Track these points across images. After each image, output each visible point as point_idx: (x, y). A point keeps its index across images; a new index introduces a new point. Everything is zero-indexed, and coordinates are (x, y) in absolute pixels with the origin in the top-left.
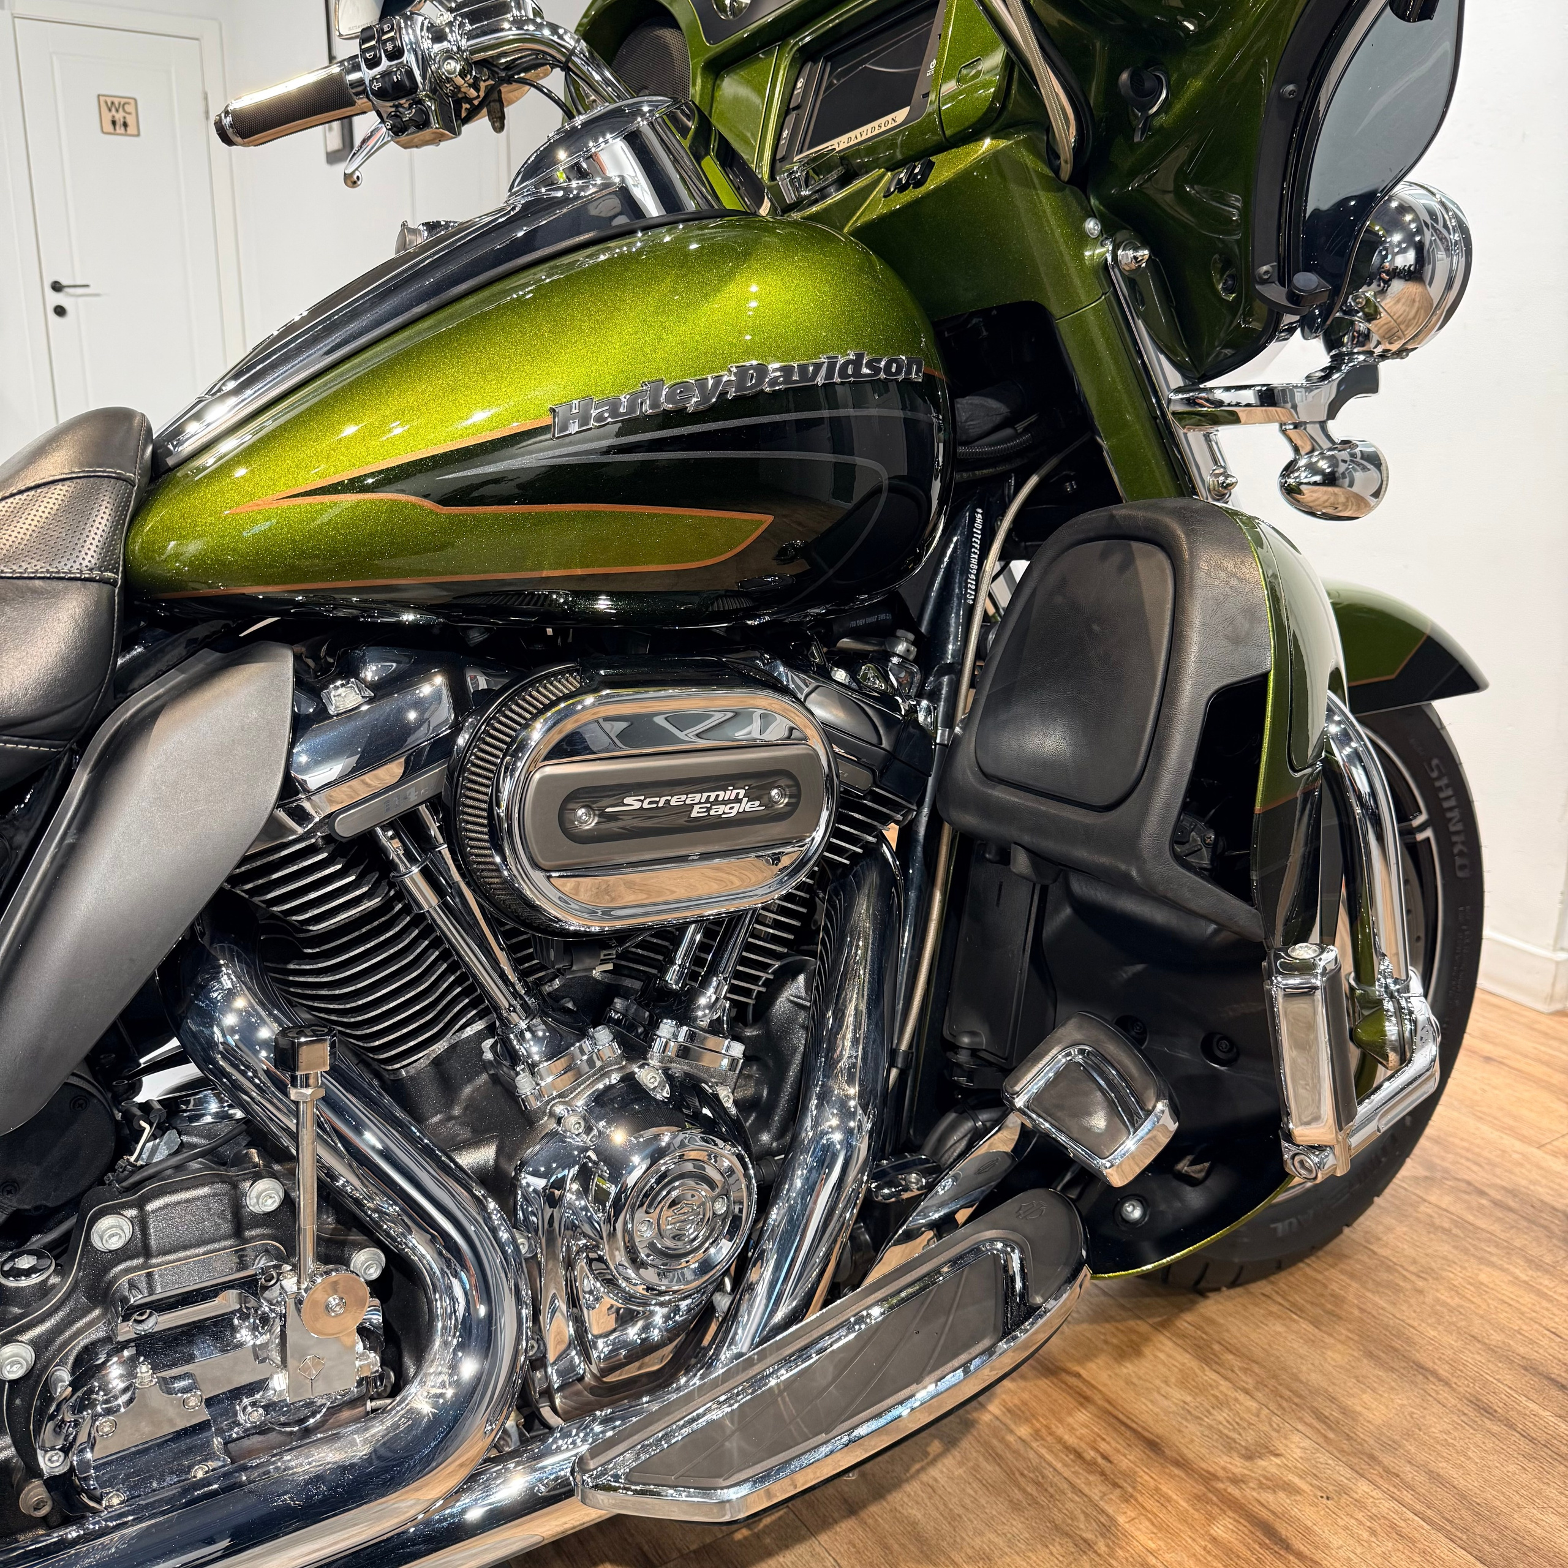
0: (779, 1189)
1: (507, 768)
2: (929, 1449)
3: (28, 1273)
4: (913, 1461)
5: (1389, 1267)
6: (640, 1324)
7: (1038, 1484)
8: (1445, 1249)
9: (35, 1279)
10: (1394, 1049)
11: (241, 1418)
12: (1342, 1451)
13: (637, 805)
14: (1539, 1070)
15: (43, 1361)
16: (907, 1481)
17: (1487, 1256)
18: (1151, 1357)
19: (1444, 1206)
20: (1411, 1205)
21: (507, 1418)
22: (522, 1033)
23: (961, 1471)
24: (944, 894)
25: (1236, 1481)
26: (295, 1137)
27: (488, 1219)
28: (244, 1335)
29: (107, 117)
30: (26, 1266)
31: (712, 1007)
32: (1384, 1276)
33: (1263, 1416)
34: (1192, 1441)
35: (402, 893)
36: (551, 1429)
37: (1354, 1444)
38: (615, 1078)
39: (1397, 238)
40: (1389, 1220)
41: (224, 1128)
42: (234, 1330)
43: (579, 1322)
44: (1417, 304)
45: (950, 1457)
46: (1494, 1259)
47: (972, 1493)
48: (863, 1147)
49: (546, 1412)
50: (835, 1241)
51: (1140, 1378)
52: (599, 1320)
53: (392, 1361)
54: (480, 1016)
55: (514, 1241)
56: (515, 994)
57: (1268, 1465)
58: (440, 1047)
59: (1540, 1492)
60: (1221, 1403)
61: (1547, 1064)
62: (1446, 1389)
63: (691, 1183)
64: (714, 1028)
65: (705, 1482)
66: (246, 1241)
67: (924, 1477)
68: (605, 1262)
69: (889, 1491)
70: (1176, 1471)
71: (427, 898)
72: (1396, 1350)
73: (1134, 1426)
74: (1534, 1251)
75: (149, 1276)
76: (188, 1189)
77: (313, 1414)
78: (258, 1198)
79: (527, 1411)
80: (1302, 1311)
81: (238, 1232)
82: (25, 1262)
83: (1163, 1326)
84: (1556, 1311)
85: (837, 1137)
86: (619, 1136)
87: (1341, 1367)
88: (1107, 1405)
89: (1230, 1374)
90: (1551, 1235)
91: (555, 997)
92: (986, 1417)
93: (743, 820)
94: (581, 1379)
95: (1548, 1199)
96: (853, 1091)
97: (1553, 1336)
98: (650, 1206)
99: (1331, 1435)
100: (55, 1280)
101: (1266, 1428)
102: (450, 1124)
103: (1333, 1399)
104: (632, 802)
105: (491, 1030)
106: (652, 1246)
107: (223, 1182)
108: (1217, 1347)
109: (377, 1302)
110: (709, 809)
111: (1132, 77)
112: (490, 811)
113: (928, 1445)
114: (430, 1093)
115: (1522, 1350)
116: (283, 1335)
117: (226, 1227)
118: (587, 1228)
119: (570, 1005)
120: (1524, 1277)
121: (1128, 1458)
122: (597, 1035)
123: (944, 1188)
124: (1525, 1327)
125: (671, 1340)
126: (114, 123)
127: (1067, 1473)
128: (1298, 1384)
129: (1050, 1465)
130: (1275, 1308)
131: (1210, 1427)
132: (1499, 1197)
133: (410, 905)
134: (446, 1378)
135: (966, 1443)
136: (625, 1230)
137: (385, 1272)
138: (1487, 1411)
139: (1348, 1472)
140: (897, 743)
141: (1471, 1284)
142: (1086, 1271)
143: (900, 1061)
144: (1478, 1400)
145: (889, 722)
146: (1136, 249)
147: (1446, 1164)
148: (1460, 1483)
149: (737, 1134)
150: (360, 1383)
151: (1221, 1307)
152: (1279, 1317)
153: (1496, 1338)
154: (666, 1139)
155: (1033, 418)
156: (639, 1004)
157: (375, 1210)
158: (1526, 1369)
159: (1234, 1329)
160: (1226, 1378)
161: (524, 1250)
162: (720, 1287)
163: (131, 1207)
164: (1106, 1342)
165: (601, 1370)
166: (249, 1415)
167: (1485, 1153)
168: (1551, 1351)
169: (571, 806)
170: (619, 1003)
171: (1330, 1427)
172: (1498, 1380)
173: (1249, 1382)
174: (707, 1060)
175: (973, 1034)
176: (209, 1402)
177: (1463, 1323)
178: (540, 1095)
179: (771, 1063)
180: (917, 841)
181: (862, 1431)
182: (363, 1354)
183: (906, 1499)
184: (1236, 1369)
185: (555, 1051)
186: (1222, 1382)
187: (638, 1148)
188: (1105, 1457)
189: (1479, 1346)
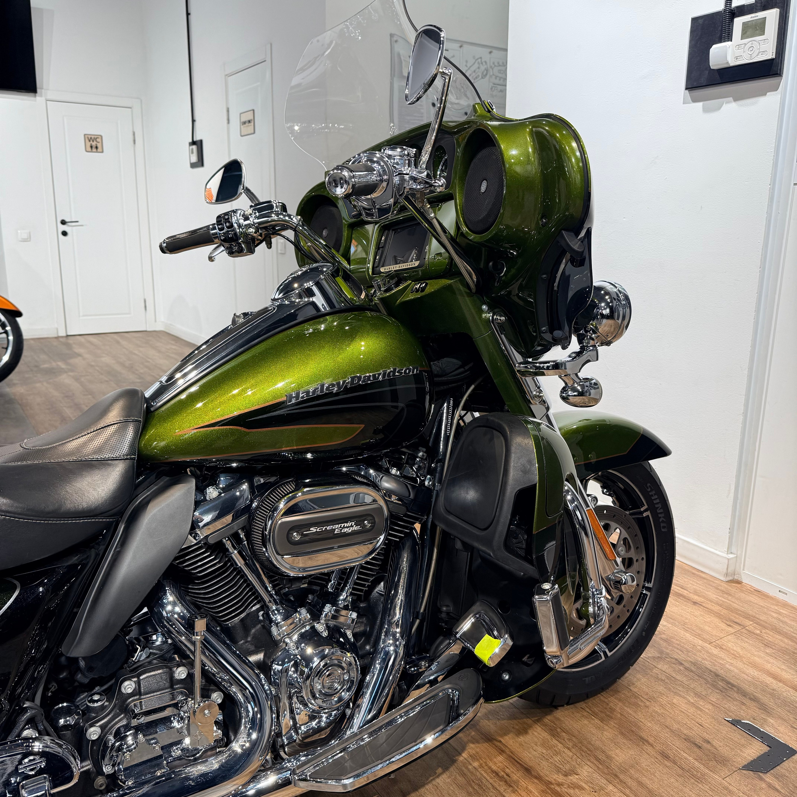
0: (370, 668)
1: (269, 517)
2: (437, 771)
3: (97, 701)
4: (431, 776)
5: (636, 696)
6: (317, 720)
7: (479, 785)
8: (661, 689)
9: (100, 704)
10: (592, 617)
11: (173, 754)
12: (604, 773)
13: (315, 530)
14: (716, 608)
15: (104, 733)
16: (427, 784)
17: (678, 691)
18: (531, 734)
19: (664, 670)
20: (650, 669)
21: (267, 755)
22: (273, 611)
23: (449, 780)
24: (438, 550)
25: (559, 784)
26: (193, 653)
27: (260, 681)
28: (175, 724)
29: (88, 144)
30: (96, 699)
31: (344, 600)
32: (633, 700)
33: (573, 758)
34: (543, 768)
35: (231, 559)
36: (283, 759)
37: (609, 770)
38: (308, 628)
39: (603, 304)
40: (639, 676)
41: (165, 647)
42: (171, 722)
43: (294, 719)
44: (613, 327)
45: (445, 775)
46: (681, 693)
47: (452, 789)
48: (401, 651)
49: (282, 753)
50: (391, 688)
51: (526, 743)
52: (302, 717)
53: (226, 734)
54: (258, 602)
55: (270, 689)
56: (271, 596)
57: (574, 778)
58: (242, 616)
59: (682, 790)
60: (557, 753)
61: (720, 605)
62: (651, 748)
63: (336, 668)
64: (346, 608)
65: (337, 777)
66: (175, 689)
67: (434, 782)
68: (303, 697)
69: (419, 788)
70: (536, 781)
71: (240, 562)
72: (633, 731)
73: (521, 762)
74: (699, 689)
75: (141, 702)
76: (154, 671)
77: (199, 753)
78: (179, 674)
79: (275, 753)
80: (597, 715)
81: (172, 686)
82: (96, 697)
83: (538, 721)
84: (703, 715)
85: (392, 648)
86: (309, 651)
87: (609, 739)
88: (510, 754)
89: (563, 741)
90: (707, 682)
91: (286, 594)
92: (461, 758)
93: (354, 533)
94: (295, 741)
95: (709, 667)
96: (398, 630)
97: (699, 726)
98: (320, 677)
99: (600, 766)
100: (107, 704)
101: (574, 763)
102: (247, 644)
103: (603, 752)
104: (313, 530)
105: (262, 608)
106: (320, 691)
107: (166, 668)
108: (559, 730)
109: (221, 712)
110: (341, 530)
111: (493, 264)
112: (263, 532)
113: (436, 769)
114: (239, 632)
115: (685, 732)
116: (188, 725)
117: (167, 685)
118: (297, 685)
119: (292, 598)
120: (692, 701)
121: (516, 775)
122: (301, 611)
123: (434, 667)
124: (688, 722)
125: (329, 727)
126: (91, 147)
127: (491, 781)
128: (590, 745)
129: (485, 778)
130: (585, 714)
131: (552, 763)
132: (688, 666)
133: (234, 563)
134: (246, 739)
135: (451, 769)
136: (311, 685)
137: (223, 700)
138: (665, 756)
139: (605, 781)
140: (416, 496)
141: (669, 704)
142: (482, 700)
143: (420, 617)
144: (663, 752)
145: (413, 487)
146: (500, 316)
147: (668, 651)
148: (650, 786)
149: (353, 648)
150: (215, 741)
151: (563, 713)
152: (587, 717)
153: (675, 726)
154: (327, 651)
155: (471, 365)
156: (318, 597)
157: (220, 678)
158: (685, 740)
159: (567, 723)
160: (561, 743)
161: (273, 693)
162: (348, 706)
163: (135, 678)
164: (513, 728)
165: (302, 738)
166: (176, 752)
167: (686, 646)
168: (697, 732)
169: (291, 532)
170: (310, 597)
171: (601, 763)
172: (673, 744)
173: (571, 744)
174: (342, 619)
175: (447, 606)
176: (162, 748)
177: (663, 720)
178: (279, 635)
179: (370, 617)
180: (428, 528)
181: (393, 759)
182: (216, 731)
183: (426, 791)
184: (566, 739)
185: (285, 618)
186: (559, 745)
187: (316, 655)
188: (507, 775)
189: (668, 730)
